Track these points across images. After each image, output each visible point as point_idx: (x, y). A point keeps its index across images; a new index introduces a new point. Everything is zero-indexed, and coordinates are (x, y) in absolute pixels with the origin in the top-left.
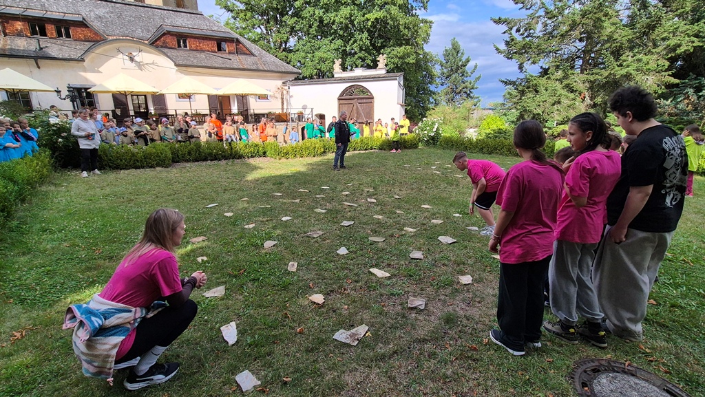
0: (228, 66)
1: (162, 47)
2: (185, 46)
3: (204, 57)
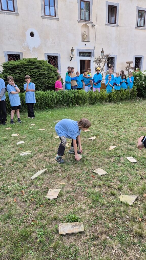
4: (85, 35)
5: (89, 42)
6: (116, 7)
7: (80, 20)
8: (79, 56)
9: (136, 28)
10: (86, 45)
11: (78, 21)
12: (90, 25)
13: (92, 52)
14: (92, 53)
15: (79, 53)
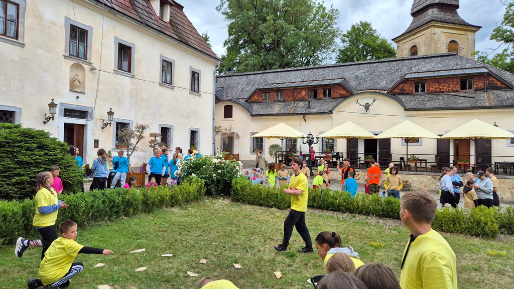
0: (467, 105)
1: (399, 94)
2: (423, 90)
3: (441, 98)
4: (78, 82)
5: (84, 93)
6: (130, 48)
7: (67, 54)
8: (63, 117)
9: (160, 85)
10: (78, 97)
11: (64, 56)
12: (86, 67)
13: (90, 111)
14: (89, 113)
15: (63, 111)
